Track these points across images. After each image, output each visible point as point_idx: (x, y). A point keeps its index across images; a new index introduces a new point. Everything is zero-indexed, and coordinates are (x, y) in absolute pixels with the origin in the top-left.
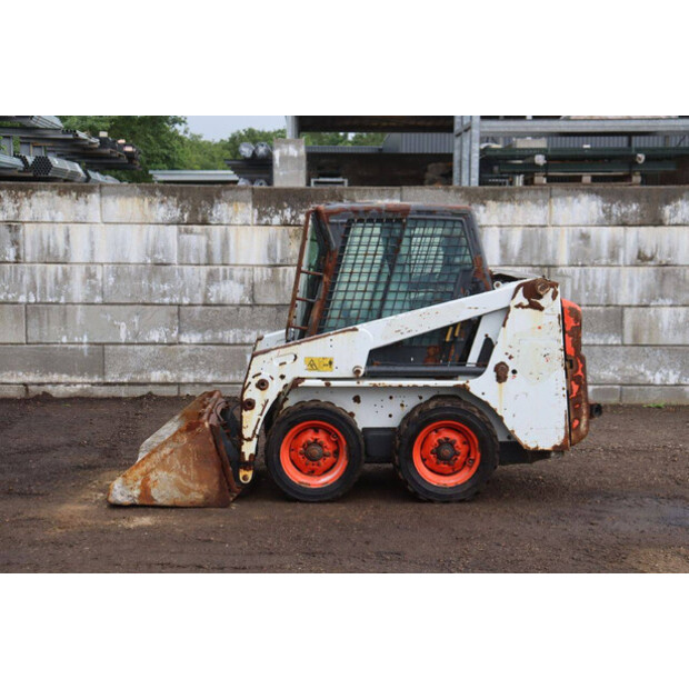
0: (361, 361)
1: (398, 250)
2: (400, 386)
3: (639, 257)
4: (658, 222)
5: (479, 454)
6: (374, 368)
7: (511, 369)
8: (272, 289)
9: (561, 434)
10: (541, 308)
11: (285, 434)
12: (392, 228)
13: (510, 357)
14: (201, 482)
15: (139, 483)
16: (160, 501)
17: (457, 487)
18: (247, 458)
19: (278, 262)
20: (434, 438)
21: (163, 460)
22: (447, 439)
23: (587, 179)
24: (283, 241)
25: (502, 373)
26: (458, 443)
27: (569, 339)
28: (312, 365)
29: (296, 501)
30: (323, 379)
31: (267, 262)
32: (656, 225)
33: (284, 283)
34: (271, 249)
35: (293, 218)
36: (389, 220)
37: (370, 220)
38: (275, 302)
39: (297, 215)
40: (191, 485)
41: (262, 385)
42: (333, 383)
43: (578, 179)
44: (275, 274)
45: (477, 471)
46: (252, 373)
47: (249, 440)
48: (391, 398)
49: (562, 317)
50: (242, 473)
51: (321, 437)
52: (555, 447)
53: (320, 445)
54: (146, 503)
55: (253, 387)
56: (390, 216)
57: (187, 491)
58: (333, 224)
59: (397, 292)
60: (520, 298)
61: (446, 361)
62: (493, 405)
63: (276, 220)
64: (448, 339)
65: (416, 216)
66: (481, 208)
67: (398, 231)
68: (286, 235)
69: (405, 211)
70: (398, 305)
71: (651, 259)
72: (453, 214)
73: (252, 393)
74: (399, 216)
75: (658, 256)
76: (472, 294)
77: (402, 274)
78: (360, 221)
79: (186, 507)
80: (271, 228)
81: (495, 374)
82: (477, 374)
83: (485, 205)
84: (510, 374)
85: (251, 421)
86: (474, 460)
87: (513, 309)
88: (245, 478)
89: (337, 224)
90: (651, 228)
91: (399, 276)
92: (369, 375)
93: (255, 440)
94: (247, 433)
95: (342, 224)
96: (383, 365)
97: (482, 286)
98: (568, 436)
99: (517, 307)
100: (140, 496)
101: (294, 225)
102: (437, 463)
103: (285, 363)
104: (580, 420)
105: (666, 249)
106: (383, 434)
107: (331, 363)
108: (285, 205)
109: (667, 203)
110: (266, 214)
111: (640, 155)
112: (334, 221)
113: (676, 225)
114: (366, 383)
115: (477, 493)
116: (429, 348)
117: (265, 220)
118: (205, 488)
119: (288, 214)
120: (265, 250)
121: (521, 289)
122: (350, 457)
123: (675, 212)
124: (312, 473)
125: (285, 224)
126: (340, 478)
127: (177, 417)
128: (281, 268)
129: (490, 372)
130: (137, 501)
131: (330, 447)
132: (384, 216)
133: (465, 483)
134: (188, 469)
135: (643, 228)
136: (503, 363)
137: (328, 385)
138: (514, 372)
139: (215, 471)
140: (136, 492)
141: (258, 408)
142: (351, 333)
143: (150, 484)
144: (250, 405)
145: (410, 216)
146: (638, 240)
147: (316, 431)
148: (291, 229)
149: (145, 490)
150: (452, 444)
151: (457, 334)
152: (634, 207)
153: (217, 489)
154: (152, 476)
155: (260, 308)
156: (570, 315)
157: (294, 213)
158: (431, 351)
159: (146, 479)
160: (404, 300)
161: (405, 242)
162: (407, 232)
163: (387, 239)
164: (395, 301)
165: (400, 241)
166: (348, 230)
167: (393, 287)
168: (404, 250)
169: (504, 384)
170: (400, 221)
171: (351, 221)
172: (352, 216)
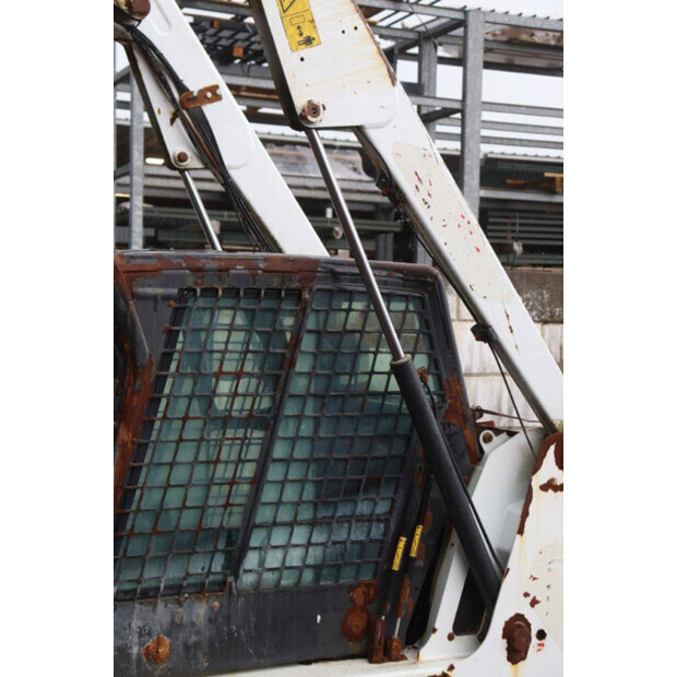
1: (292, 363)
7: (534, 630)
12: (276, 312)
13: (534, 602)
36: (275, 293)
37: (233, 292)
56: (276, 283)
58: (146, 298)
59: (288, 461)
61: (392, 615)
64: (396, 567)
65: (330, 285)
67: (288, 321)
69: (308, 273)
74: (296, 285)
77: (299, 417)
78: (210, 292)
81: (504, 643)
84: (535, 641)
87: (537, 494)
89: (154, 298)
91: (292, 424)
95: (167, 298)
99: (544, 488)
112: (150, 291)
116: (352, 588)
121: (552, 448)
129: (494, 641)
136: (519, 617)
138: (541, 635)
145: (317, 285)
151: (413, 554)
158: (359, 596)
160: (302, 482)
161: (308, 343)
162: (311, 323)
163: (267, 337)
164: (283, 483)
165: (297, 340)
166: (178, 315)
167: (279, 450)
168: (303, 364)
169: (521, 664)
170: (297, 295)
171: (186, 293)
172: (190, 283)
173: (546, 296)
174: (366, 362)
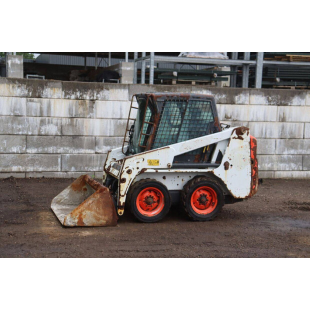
0: (171, 161)
1: (185, 114)
2: (186, 172)
3: (225, 117)
4: (233, 103)
5: (217, 201)
6: (176, 164)
7: (230, 165)
8: (71, 129)
9: (249, 191)
10: (242, 139)
11: (139, 193)
12: (182, 104)
13: (230, 159)
14: (105, 215)
15: (78, 216)
16: (87, 224)
17: (208, 214)
18: (122, 204)
19: (73, 116)
20: (198, 194)
21: (89, 206)
22: (204, 194)
23: (193, 83)
24: (76, 107)
25: (226, 166)
26: (208, 196)
27: (252, 152)
28: (150, 163)
29: (142, 222)
30: (154, 169)
31: (69, 116)
32: (232, 104)
33: (76, 126)
34: (70, 110)
35: (81, 96)
36: (182, 101)
37: (174, 100)
38: (71, 134)
39: (82, 95)
40: (100, 217)
41: (129, 172)
42: (159, 171)
43: (190, 83)
44: (72, 121)
45: (216, 207)
46: (125, 166)
47: (123, 196)
48: (178, 177)
49: (250, 143)
50: (119, 211)
51: (152, 194)
52: (246, 197)
53: (152, 198)
54: (81, 225)
55: (125, 172)
56: (182, 99)
57: (98, 219)
58: (158, 101)
59: (184, 131)
60: (235, 135)
61: (203, 161)
62: (223, 180)
63: (73, 97)
64: (204, 152)
65: (192, 99)
67: (184, 106)
68: (78, 104)
69: (188, 97)
70: (184, 137)
71: (230, 118)
72: (207, 99)
73: (125, 175)
74: (185, 99)
75: (233, 117)
76: (214, 133)
77: (186, 123)
78: (170, 100)
79: (98, 227)
80: (71, 101)
81: (224, 166)
82: (217, 167)
84: (230, 166)
85: (124, 188)
86: (215, 203)
87: (232, 140)
88: (121, 213)
90: (230, 105)
91: (185, 125)
92: (173, 167)
93: (125, 196)
94: (122, 193)
95: (162, 101)
96: (179, 163)
97: (218, 129)
98: (251, 192)
99: (233, 138)
100: (78, 222)
101: (81, 99)
102: (200, 205)
103: (139, 162)
104: (255, 185)
105: (236, 114)
106: (174, 192)
107: (158, 162)
108: (77, 90)
109: (236, 95)
110: (68, 94)
111: (215, 74)
113: (240, 104)
114: (173, 171)
115: (216, 217)
116: (195, 155)
117: (68, 96)
118: (106, 218)
119: (78, 94)
120: (68, 110)
121: (235, 131)
122: (165, 202)
123: (239, 98)
124: (148, 210)
125: (77, 99)
126: (161, 212)
127: (69, 187)
128: (75, 119)
129: (222, 166)
130: (77, 225)
131: (156, 199)
132: (180, 99)
133: (211, 213)
134: (99, 209)
135: (227, 105)
136: (227, 162)
137: (157, 171)
138: (231, 165)
139: (111, 210)
140: (76, 221)
141: (127, 182)
142: (167, 149)
143: (82, 217)
144: (124, 181)
145: (190, 99)
146: (225, 110)
147: (150, 192)
148: (80, 101)
149: (80, 219)
150: (205, 196)
151: (207, 150)
152: (224, 96)
153: (112, 218)
154: (84, 213)
155: (65, 137)
156: (253, 142)
157: (81, 94)
158: (197, 157)
159: (81, 214)
160: (186, 135)
161: (188, 110)
162: (188, 106)
163: (180, 109)
164: (183, 135)
165: (185, 110)
166: (164, 105)
167: (182, 129)
168: (187, 114)
169: (227, 171)
170: (186, 101)
171: (166, 101)
172: (166, 99)
173: (279, 97)
174: (202, 114)
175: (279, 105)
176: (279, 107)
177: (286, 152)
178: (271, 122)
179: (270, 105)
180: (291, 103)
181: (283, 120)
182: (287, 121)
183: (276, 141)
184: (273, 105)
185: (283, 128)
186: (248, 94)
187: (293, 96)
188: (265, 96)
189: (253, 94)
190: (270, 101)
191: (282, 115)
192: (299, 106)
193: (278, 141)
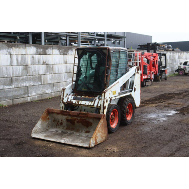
3: (43, 63)
4: (46, 54)
9: (140, 102)
10: (138, 73)
13: (136, 86)
14: (105, 133)
15: (95, 138)
16: (98, 143)
21: (99, 129)
25: (135, 90)
28: (113, 93)
32: (45, 55)
40: (103, 135)
41: (107, 101)
42: (116, 98)
46: (105, 98)
55: (105, 102)
57: (102, 137)
60: (136, 71)
65: (121, 51)
66: (11, 49)
71: (45, 63)
73: (105, 104)
75: (46, 62)
79: (102, 142)
83: (12, 48)
90: (44, 55)
103: (110, 94)
105: (47, 60)
107: (116, 92)
109: (47, 49)
111: (18, 37)
113: (49, 55)
118: (105, 135)
121: (136, 69)
123: (48, 51)
127: (41, 119)
129: (133, 90)
130: (95, 145)
132: (118, 51)
134: (103, 130)
135: (43, 55)
140: (95, 142)
143: (97, 138)
144: (105, 108)
146: (43, 58)
149: (96, 140)
152: (41, 50)
154: (97, 135)
169: (135, 92)
171: (113, 52)
175: (64, 55)
176: (64, 56)
177: (68, 80)
178: (62, 64)
179: (61, 55)
180: (68, 53)
181: (66, 63)
182: (68, 63)
183: (64, 75)
184: (62, 55)
185: (66, 67)
186: (52, 49)
187: (69, 50)
188: (59, 50)
189: (54, 49)
190: (60, 53)
191: (65, 60)
192: (71, 55)
193: (65, 74)
